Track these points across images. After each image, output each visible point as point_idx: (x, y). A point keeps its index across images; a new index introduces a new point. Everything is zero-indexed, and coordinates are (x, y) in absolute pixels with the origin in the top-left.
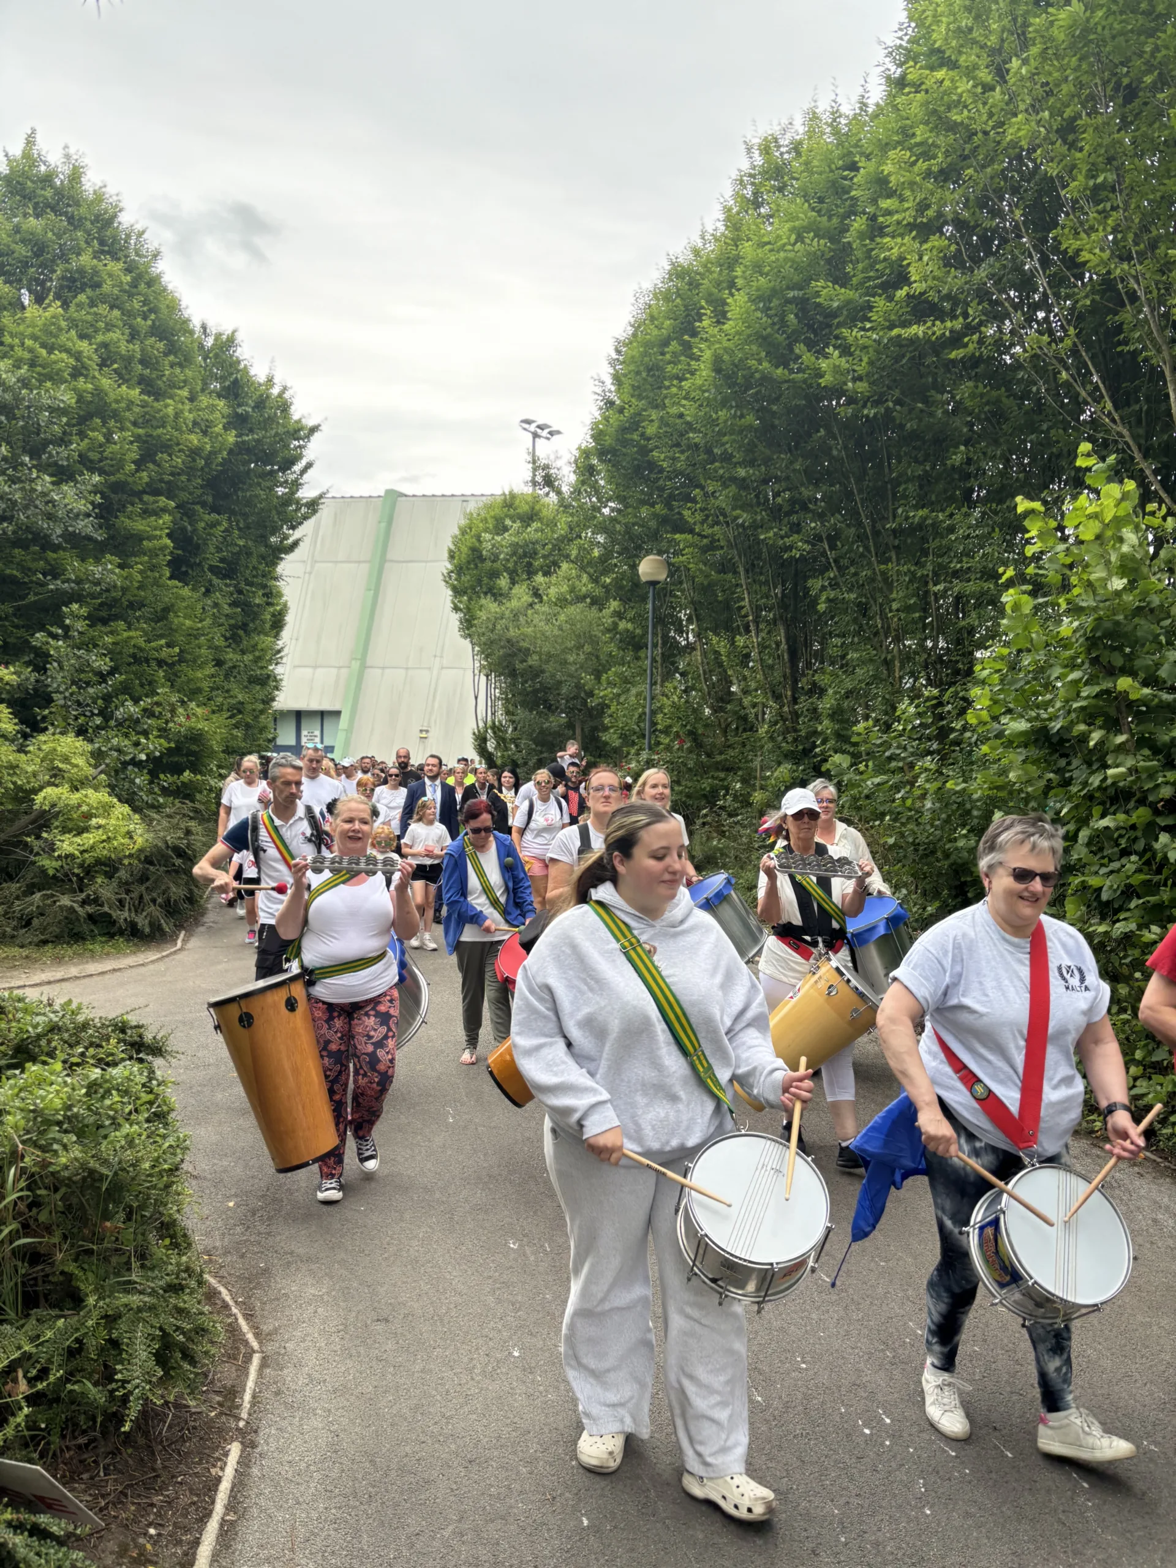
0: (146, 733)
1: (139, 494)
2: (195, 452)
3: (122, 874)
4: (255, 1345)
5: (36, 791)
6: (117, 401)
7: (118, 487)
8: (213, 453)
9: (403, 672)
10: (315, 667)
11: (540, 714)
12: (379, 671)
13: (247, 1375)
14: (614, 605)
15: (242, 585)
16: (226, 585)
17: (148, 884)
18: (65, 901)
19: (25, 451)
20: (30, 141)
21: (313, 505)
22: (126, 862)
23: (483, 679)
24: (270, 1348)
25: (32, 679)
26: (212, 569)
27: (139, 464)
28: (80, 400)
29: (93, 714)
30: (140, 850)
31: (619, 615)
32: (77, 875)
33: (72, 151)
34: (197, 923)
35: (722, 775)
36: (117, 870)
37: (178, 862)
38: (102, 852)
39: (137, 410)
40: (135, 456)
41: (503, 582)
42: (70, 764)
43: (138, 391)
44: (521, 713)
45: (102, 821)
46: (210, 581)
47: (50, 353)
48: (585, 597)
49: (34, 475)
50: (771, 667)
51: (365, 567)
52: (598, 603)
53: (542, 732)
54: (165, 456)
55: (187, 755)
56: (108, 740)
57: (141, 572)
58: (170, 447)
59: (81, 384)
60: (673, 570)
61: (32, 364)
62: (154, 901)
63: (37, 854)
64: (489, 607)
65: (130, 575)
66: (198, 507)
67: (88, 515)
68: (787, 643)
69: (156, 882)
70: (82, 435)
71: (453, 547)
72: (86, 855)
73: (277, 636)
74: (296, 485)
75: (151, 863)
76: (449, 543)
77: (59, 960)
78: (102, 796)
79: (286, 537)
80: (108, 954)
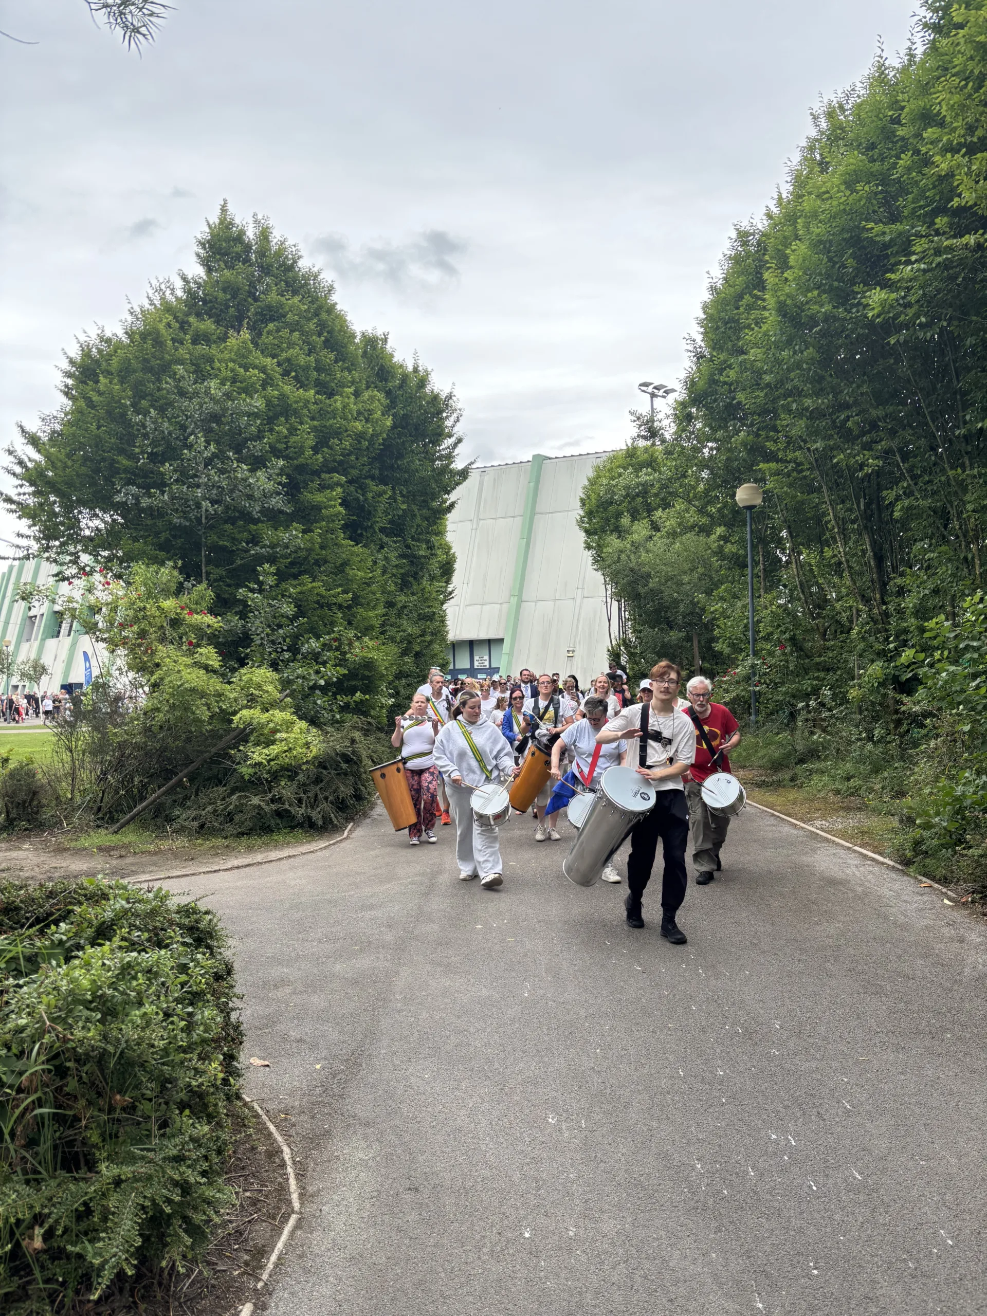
0: (324, 663)
1: (317, 473)
2: (360, 436)
3: (301, 777)
4: (296, 1205)
5: (235, 713)
6: (296, 402)
7: (301, 469)
8: (375, 435)
9: (552, 603)
10: (483, 604)
11: (661, 630)
12: (533, 604)
13: (280, 1235)
14: (720, 530)
15: (410, 541)
16: (395, 542)
17: (321, 785)
18: (255, 801)
19: (231, 448)
20: (224, 210)
21: (464, 474)
22: (304, 767)
23: (615, 604)
24: (310, 1209)
25: (239, 626)
26: (382, 530)
27: (316, 449)
28: (269, 403)
29: (283, 650)
30: (314, 758)
31: (725, 539)
32: (266, 780)
33: (260, 217)
34: (365, 815)
35: (822, 675)
36: (297, 774)
37: (344, 766)
38: (286, 760)
39: (313, 407)
40: (311, 442)
41: (625, 521)
42: (262, 690)
43: (312, 392)
44: (647, 631)
45: (284, 735)
46: (381, 539)
47: (246, 370)
48: (693, 527)
49: (235, 465)
50: (861, 574)
51: (519, 520)
52: (706, 530)
53: (664, 645)
54: (336, 441)
55: (362, 679)
56: (294, 670)
57: (320, 535)
58: (340, 433)
59: (272, 392)
60: (768, 496)
61: (234, 381)
62: (326, 798)
63: (239, 763)
64: (614, 543)
65: (312, 537)
66: (368, 481)
67: (278, 494)
68: (873, 550)
69: (328, 783)
70: (271, 430)
71: (583, 496)
72: (272, 763)
73: (448, 582)
74: (449, 457)
75: (325, 768)
76: (581, 494)
77: (250, 849)
78: (287, 715)
79: (444, 502)
80: (288, 844)
